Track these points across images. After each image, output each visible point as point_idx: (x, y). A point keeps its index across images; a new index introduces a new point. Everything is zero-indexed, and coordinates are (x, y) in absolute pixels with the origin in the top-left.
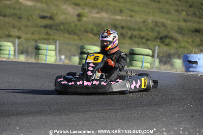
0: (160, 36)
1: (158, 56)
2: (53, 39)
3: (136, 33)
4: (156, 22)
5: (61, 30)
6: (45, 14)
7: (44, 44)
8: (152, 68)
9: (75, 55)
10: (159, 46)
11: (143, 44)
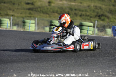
0: (98, 15)
1: (97, 27)
2: (34, 17)
3: (84, 13)
4: (96, 7)
5: (39, 11)
6: (29, 2)
7: (28, 19)
8: (93, 34)
9: (46, 27)
10: (98, 21)
11: (88, 19)
